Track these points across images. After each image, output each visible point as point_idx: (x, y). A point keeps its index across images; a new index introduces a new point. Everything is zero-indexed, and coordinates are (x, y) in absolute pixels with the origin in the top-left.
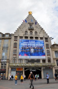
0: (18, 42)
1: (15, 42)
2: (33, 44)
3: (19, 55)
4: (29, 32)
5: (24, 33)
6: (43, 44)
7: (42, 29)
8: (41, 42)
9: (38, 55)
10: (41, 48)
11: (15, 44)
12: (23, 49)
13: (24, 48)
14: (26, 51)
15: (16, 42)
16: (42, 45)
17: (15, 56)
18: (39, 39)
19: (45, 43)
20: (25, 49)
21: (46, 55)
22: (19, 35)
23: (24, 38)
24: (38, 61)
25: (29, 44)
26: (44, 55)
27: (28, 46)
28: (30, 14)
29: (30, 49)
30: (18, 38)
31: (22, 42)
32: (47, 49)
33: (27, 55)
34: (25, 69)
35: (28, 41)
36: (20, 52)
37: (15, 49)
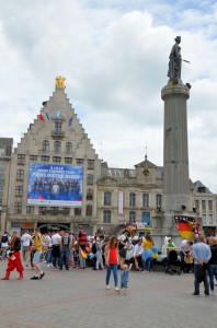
0: (26, 169)
1: (19, 167)
2: (59, 175)
3: (28, 197)
4: (52, 142)
5: (41, 147)
6: (82, 174)
7: (85, 136)
8: (76, 171)
9: (67, 199)
10: (75, 184)
11: (20, 173)
12: (36, 184)
13: (38, 184)
14: (42, 190)
15: (23, 168)
16: (78, 177)
17: (19, 199)
18: (74, 162)
19: (87, 172)
20: (41, 184)
21: (84, 198)
22: (28, 152)
23: (39, 159)
24: (66, 211)
25: (49, 176)
26: (80, 199)
27: (47, 179)
28: (60, 88)
29: (51, 185)
30: (27, 158)
31: (35, 170)
32: (88, 187)
33: (45, 197)
34: (39, 224)
35: (48, 167)
36: (30, 190)
37: (20, 184)
